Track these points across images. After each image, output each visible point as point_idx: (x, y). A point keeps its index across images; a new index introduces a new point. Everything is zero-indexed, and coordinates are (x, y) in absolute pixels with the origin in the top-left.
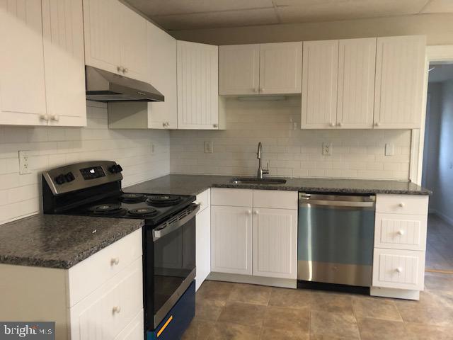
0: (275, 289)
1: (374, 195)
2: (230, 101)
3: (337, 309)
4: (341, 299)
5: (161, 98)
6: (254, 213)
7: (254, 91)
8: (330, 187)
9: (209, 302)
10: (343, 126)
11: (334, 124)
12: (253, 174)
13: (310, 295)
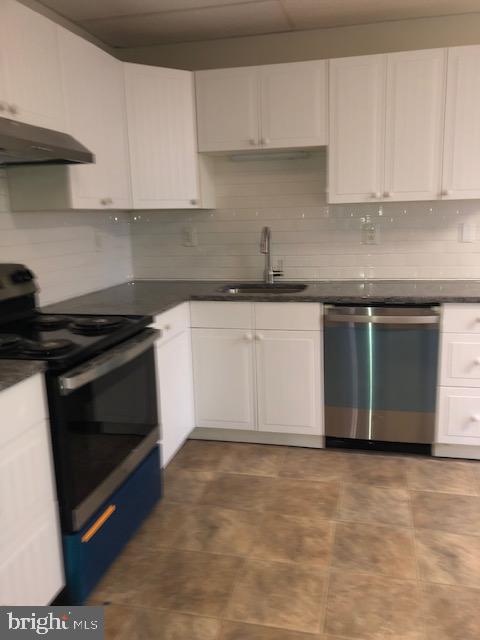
0: (291, 450)
1: (437, 304)
2: (219, 162)
3: (381, 480)
4: (388, 464)
5: (88, 158)
6: (256, 338)
7: (252, 142)
9: (187, 474)
10: (394, 197)
11: (379, 194)
12: (256, 277)
13: (343, 458)
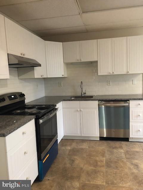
0: (90, 141)
1: (129, 101)
2: (68, 65)
3: (116, 148)
4: (117, 144)
5: (40, 65)
6: (80, 110)
7: (78, 60)
8: (111, 98)
9: (63, 148)
10: (115, 73)
11: (111, 73)
12: (79, 94)
13: (105, 143)
